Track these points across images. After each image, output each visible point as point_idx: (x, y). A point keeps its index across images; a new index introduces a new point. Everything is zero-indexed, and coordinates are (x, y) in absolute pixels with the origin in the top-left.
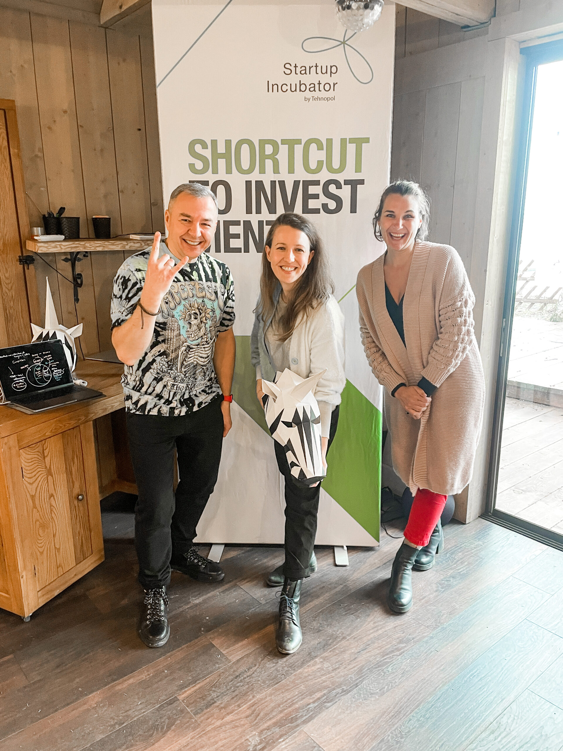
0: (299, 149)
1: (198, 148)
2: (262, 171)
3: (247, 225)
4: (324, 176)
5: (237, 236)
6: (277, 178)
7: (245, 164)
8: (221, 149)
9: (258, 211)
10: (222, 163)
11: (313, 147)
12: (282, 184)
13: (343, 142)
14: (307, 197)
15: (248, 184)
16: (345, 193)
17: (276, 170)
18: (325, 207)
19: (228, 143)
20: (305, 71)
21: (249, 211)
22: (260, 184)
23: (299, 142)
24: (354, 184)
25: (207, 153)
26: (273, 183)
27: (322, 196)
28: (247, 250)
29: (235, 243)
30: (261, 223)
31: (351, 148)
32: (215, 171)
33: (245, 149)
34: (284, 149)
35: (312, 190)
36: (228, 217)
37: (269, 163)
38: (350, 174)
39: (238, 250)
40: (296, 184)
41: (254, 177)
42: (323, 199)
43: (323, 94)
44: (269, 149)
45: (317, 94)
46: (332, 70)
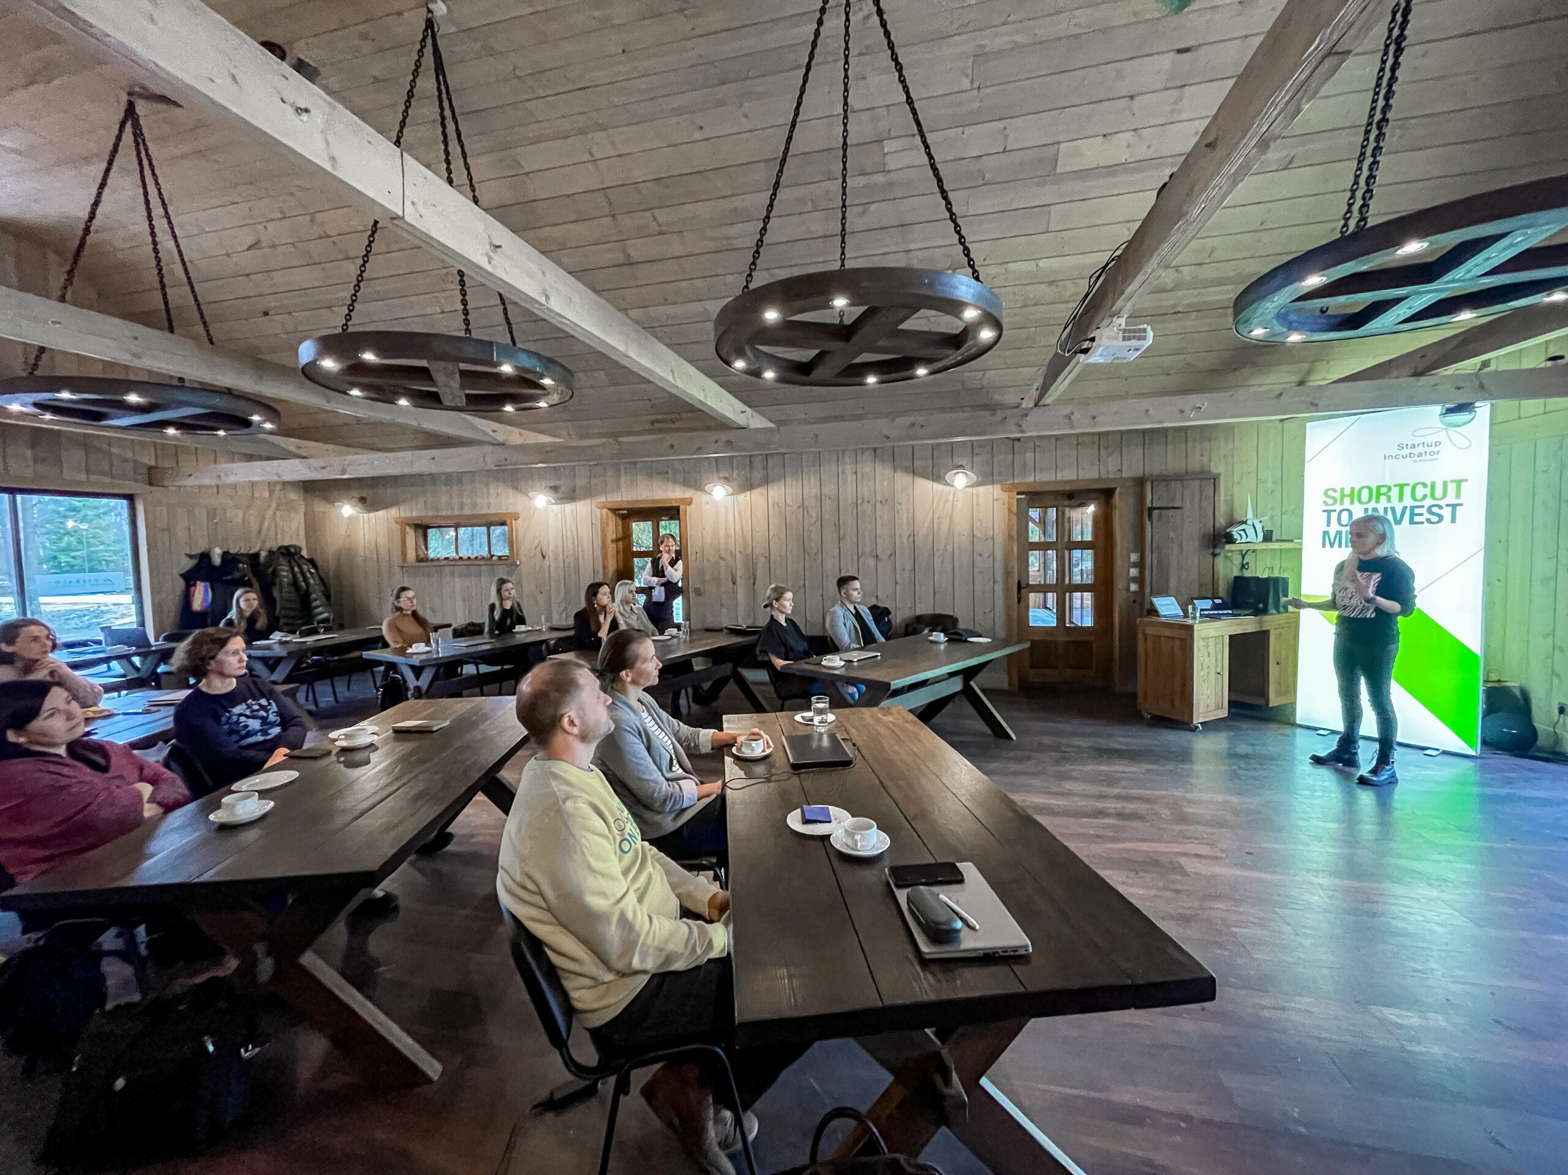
0: (1408, 489)
1: (1331, 493)
4: (1428, 502)
6: (1389, 505)
8: (1348, 492)
10: (1347, 499)
11: (1420, 487)
12: (1393, 509)
16: (1447, 512)
19: (1353, 489)
20: (1413, 446)
23: (1408, 485)
25: (1337, 495)
27: (1426, 514)
31: (1452, 485)
32: (1342, 503)
33: (1365, 491)
34: (1395, 489)
37: (1383, 498)
38: (1451, 499)
42: (1427, 516)
43: (1428, 457)
44: (1383, 490)
45: (1423, 458)
46: (1437, 444)
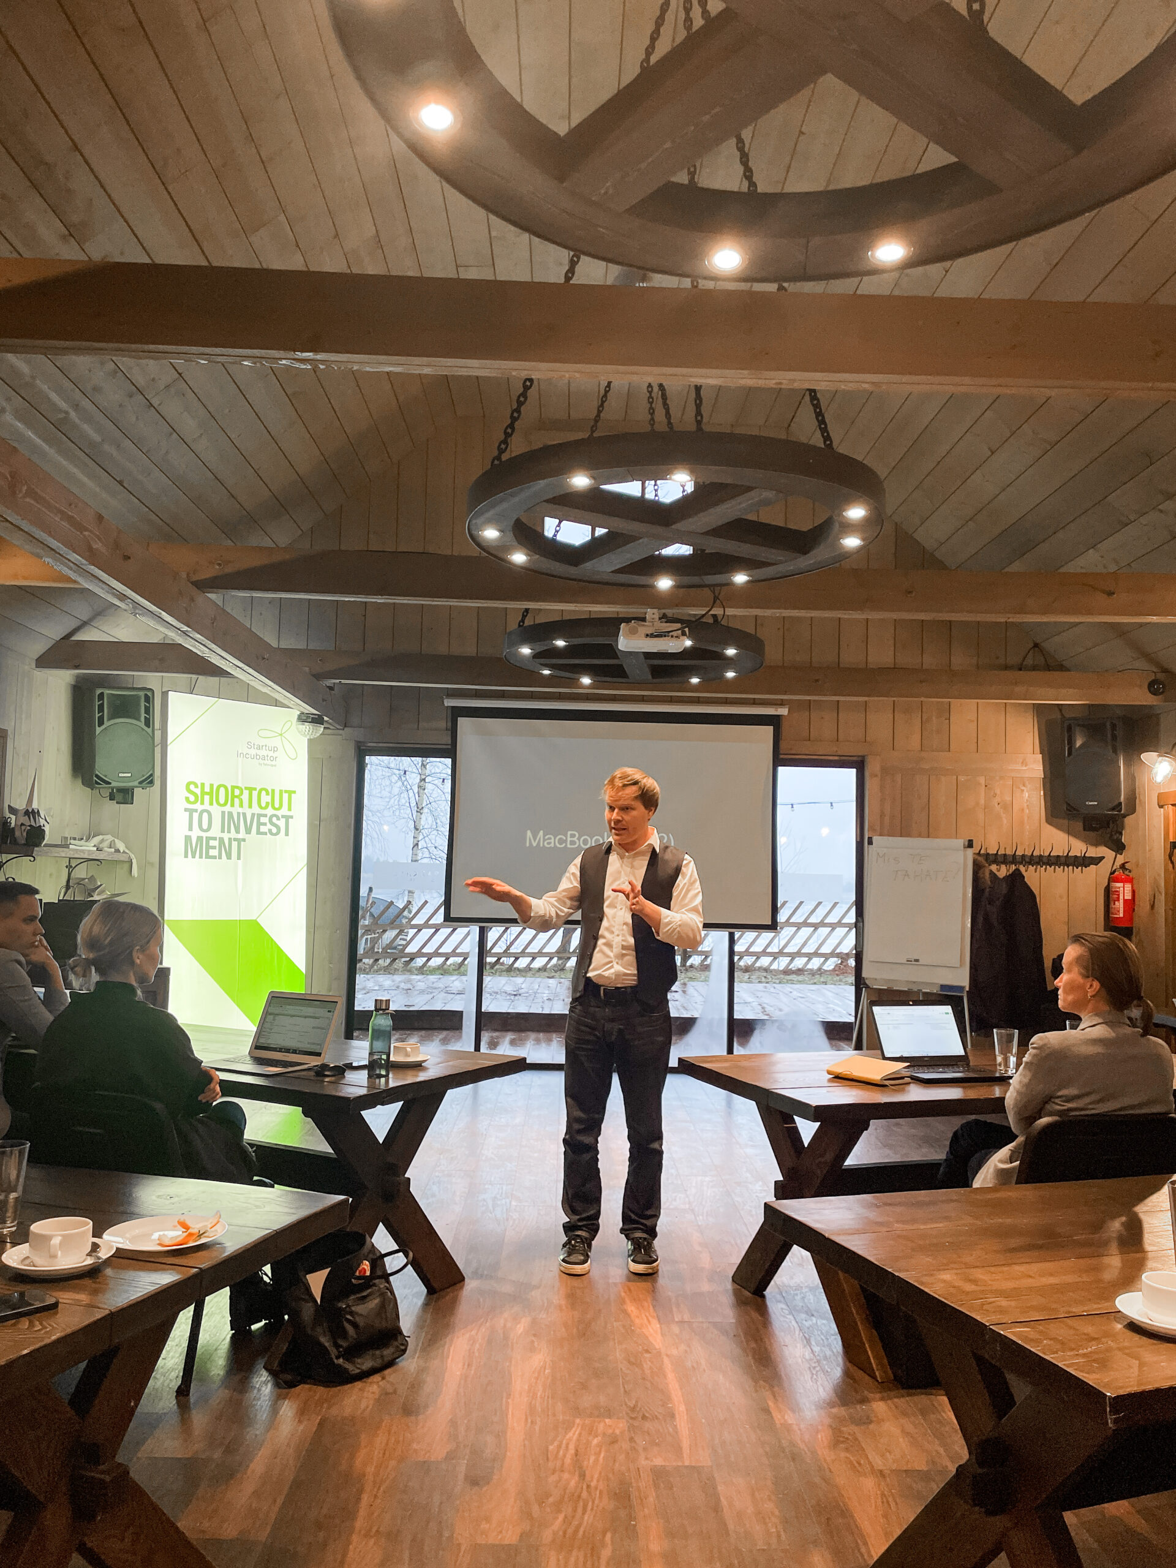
0: (255, 794)
1: (192, 787)
2: (232, 805)
3: (221, 840)
4: (270, 811)
5: (214, 848)
6: (241, 810)
8: (207, 789)
9: (229, 832)
10: (207, 798)
11: (263, 793)
12: (244, 814)
13: (281, 791)
14: (259, 824)
15: (223, 813)
16: (282, 823)
17: (241, 806)
18: (270, 831)
20: (259, 748)
21: (223, 831)
22: (230, 814)
23: (255, 789)
24: (288, 818)
25: (198, 791)
26: (239, 814)
27: (268, 824)
28: (220, 858)
29: (213, 852)
30: (230, 839)
31: (285, 796)
32: (202, 803)
34: (246, 793)
35: (263, 820)
36: (209, 834)
37: (237, 801)
39: (214, 857)
41: (227, 809)
45: (266, 762)
46: (275, 749)
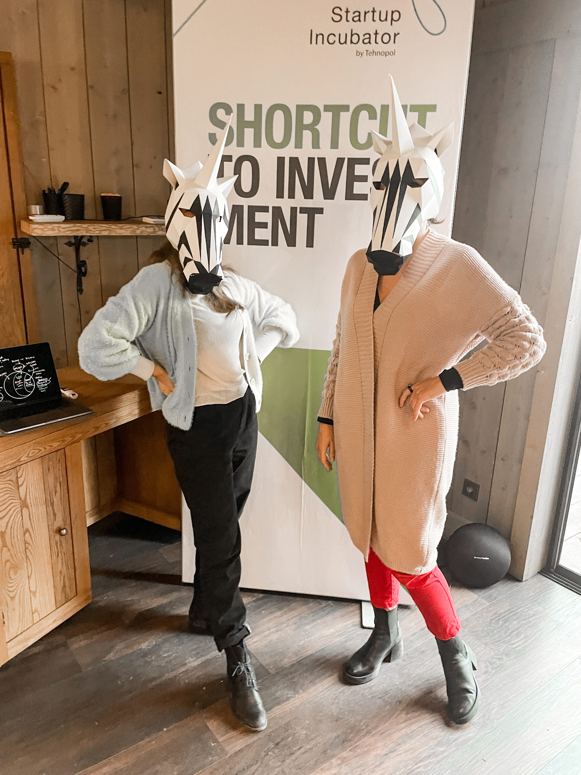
0: (345, 118)
1: (221, 114)
2: (299, 145)
3: (277, 212)
6: (316, 154)
7: (278, 137)
8: (249, 116)
9: (292, 195)
10: (249, 133)
11: (364, 114)
12: (322, 161)
14: (352, 178)
15: (281, 161)
17: (316, 144)
19: (258, 108)
20: (359, 17)
21: (280, 195)
22: (295, 162)
23: (346, 108)
26: (311, 160)
28: (275, 243)
29: (261, 234)
30: (293, 210)
31: (412, 118)
32: (240, 144)
33: (279, 116)
34: (327, 118)
35: (359, 170)
37: (307, 135)
39: (264, 243)
40: (340, 161)
41: (288, 152)
43: (381, 47)
44: (308, 117)
45: (373, 47)
46: (394, 16)
